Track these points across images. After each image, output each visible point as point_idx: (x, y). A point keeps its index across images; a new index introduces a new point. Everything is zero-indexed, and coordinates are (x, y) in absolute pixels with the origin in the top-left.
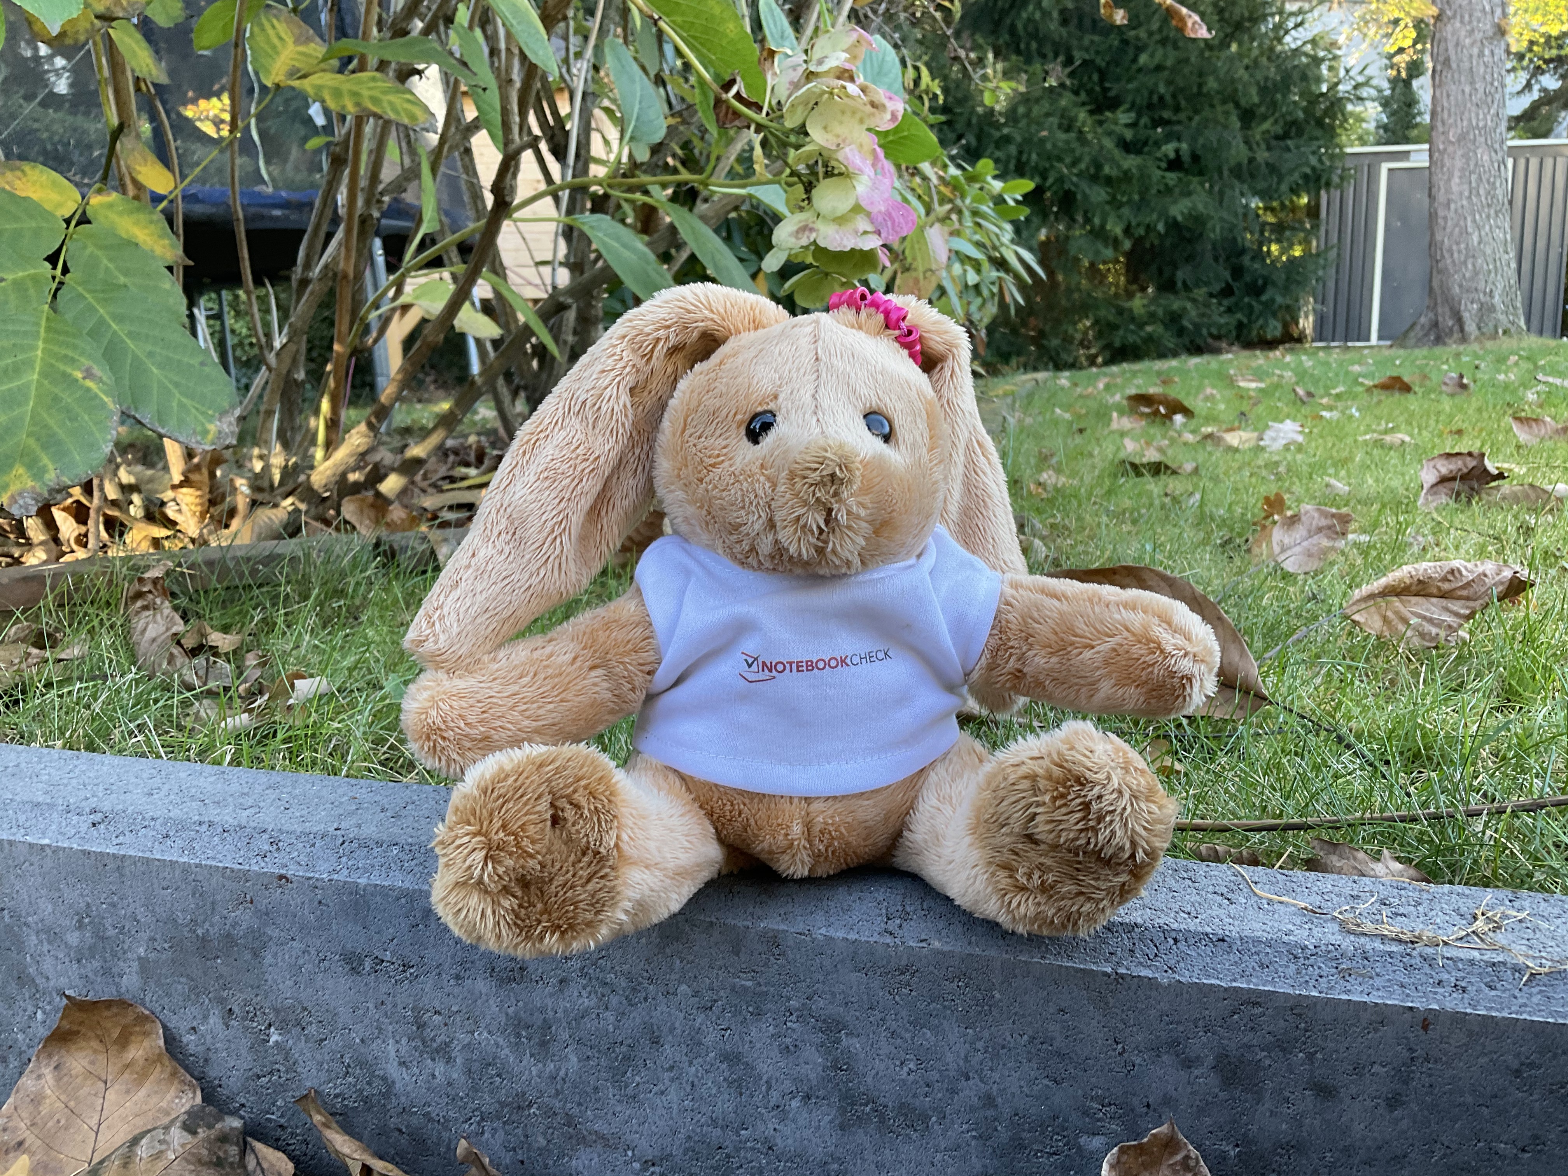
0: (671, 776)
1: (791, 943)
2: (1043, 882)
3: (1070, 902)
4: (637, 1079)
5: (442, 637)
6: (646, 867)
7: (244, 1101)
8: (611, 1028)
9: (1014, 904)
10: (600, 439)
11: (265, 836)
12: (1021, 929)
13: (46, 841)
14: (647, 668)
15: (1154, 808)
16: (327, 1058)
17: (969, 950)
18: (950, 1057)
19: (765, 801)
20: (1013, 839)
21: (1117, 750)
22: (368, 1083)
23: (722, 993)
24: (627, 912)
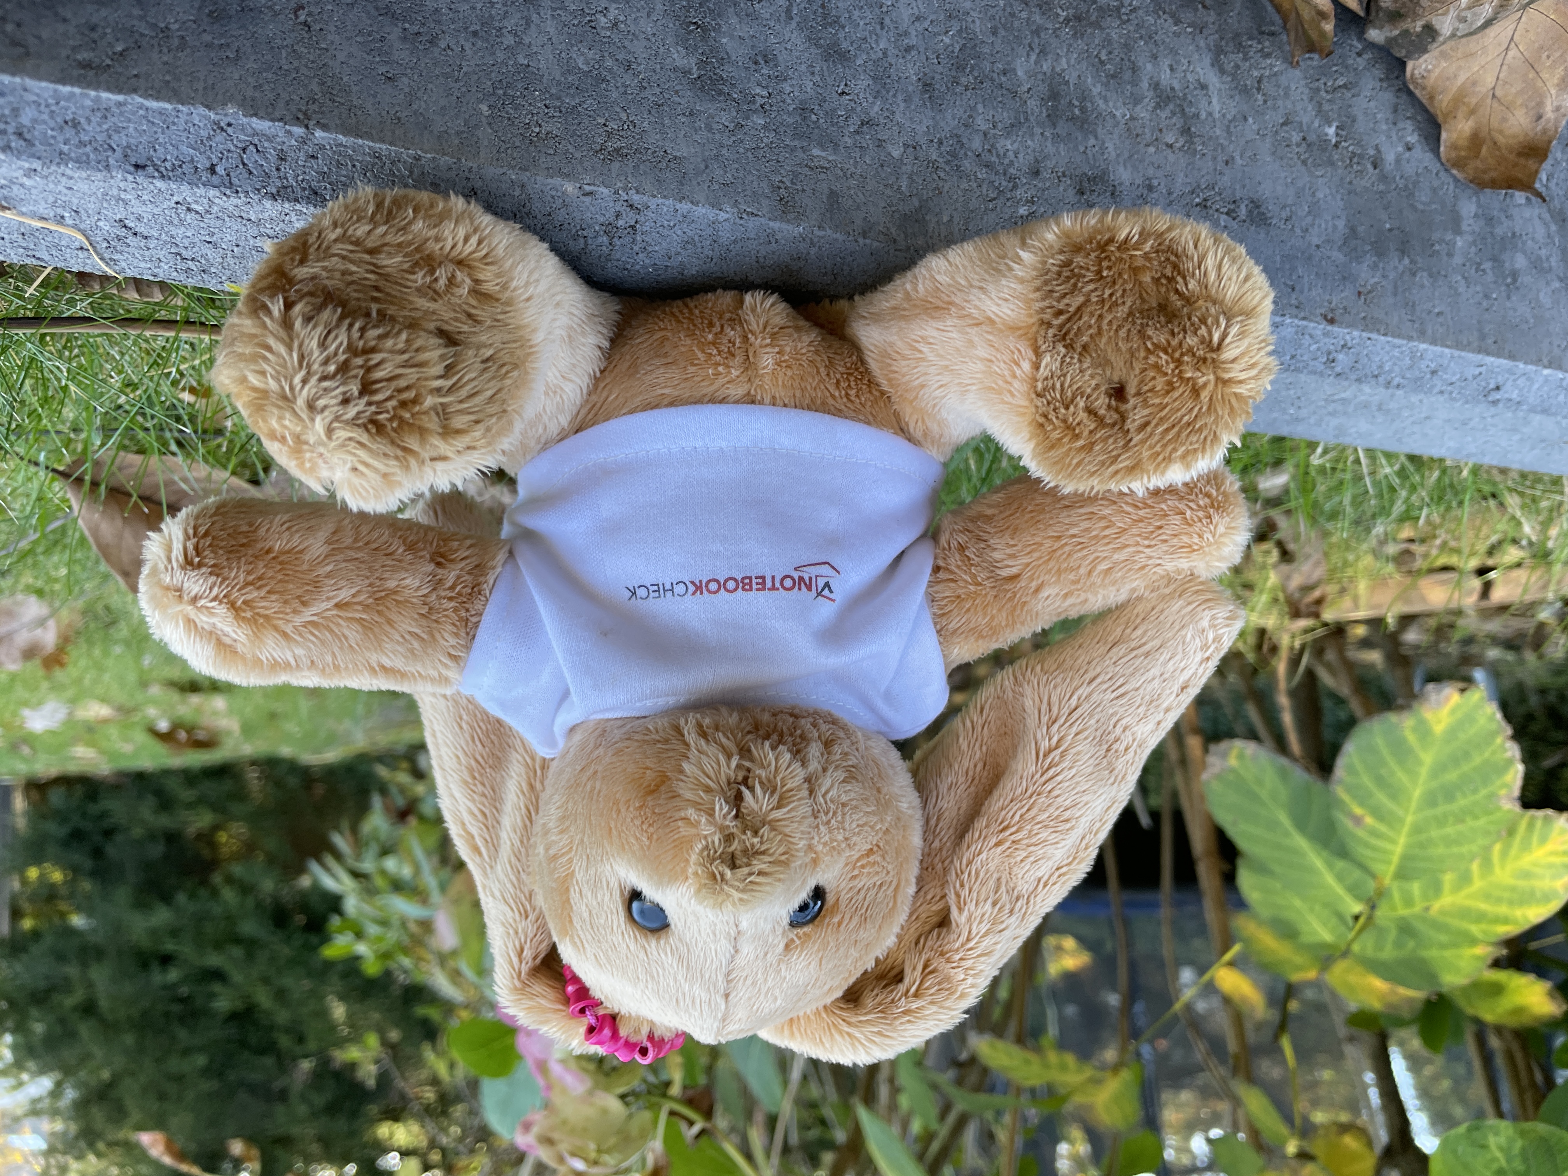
0: (918, 434)
1: (765, 202)
2: (432, 271)
3: (388, 238)
4: (947, 40)
5: (1205, 623)
6: (992, 322)
7: (1359, 60)
8: (980, 108)
9: (474, 240)
10: (992, 866)
11: (1338, 369)
12: (458, 203)
13: (1546, 372)
14: (941, 575)
15: (254, 380)
16: (1280, 103)
17: (524, 177)
18: (551, 27)
19: (807, 401)
20: (474, 339)
21: (313, 470)
22: (1237, 67)
23: (850, 142)
24: (1018, 260)
